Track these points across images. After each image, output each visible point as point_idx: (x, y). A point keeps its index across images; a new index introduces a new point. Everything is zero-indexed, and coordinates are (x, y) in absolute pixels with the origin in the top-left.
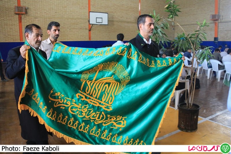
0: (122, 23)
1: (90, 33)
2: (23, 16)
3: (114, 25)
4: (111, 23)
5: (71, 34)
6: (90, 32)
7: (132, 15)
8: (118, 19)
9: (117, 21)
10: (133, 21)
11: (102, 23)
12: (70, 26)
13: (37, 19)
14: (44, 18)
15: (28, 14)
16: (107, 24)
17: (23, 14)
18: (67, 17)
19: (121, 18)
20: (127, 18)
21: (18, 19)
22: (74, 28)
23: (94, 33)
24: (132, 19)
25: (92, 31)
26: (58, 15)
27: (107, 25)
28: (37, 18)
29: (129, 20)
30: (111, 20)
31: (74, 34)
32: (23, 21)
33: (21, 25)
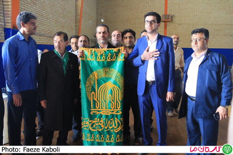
2: (168, 24)
5: (213, 41)
12: (214, 33)
14: (188, 25)
15: (173, 21)
17: (168, 21)
18: (211, 23)
21: (164, 26)
22: (217, 35)
26: (202, 21)
31: (217, 41)
32: (168, 28)
33: (166, 32)
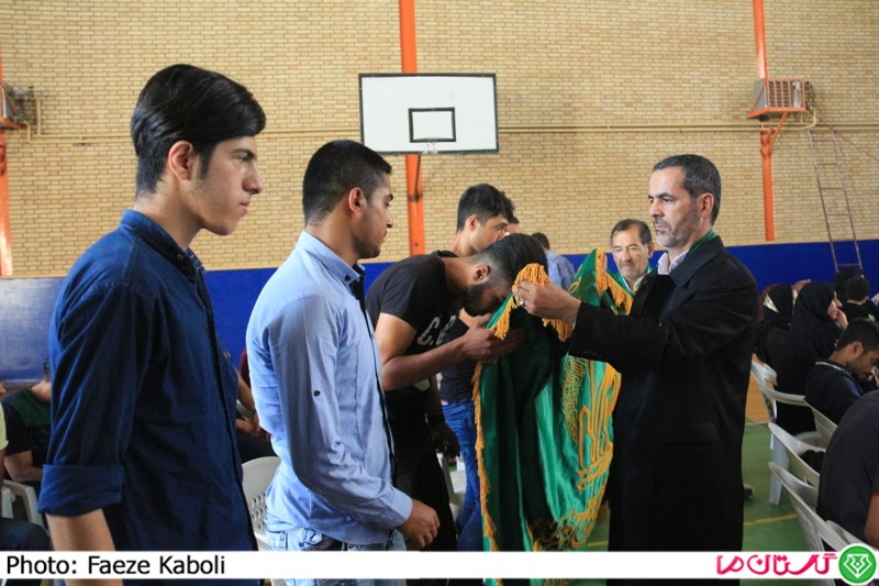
0: (640, 137)
1: (419, 211)
2: (14, 140)
3: (581, 151)
4: (555, 142)
6: (414, 204)
7: (707, 82)
8: (606, 113)
9: (602, 130)
10: (715, 118)
11: (454, 140)
13: (90, 151)
15: (39, 126)
16: (494, 147)
17: (11, 128)
19: (629, 105)
20: (669, 105)
23: (442, 210)
24: (707, 109)
25: (426, 201)
27: (490, 151)
28: (90, 144)
29: (689, 118)
30: (557, 122)
32: (11, 164)
33: (6, 188)
